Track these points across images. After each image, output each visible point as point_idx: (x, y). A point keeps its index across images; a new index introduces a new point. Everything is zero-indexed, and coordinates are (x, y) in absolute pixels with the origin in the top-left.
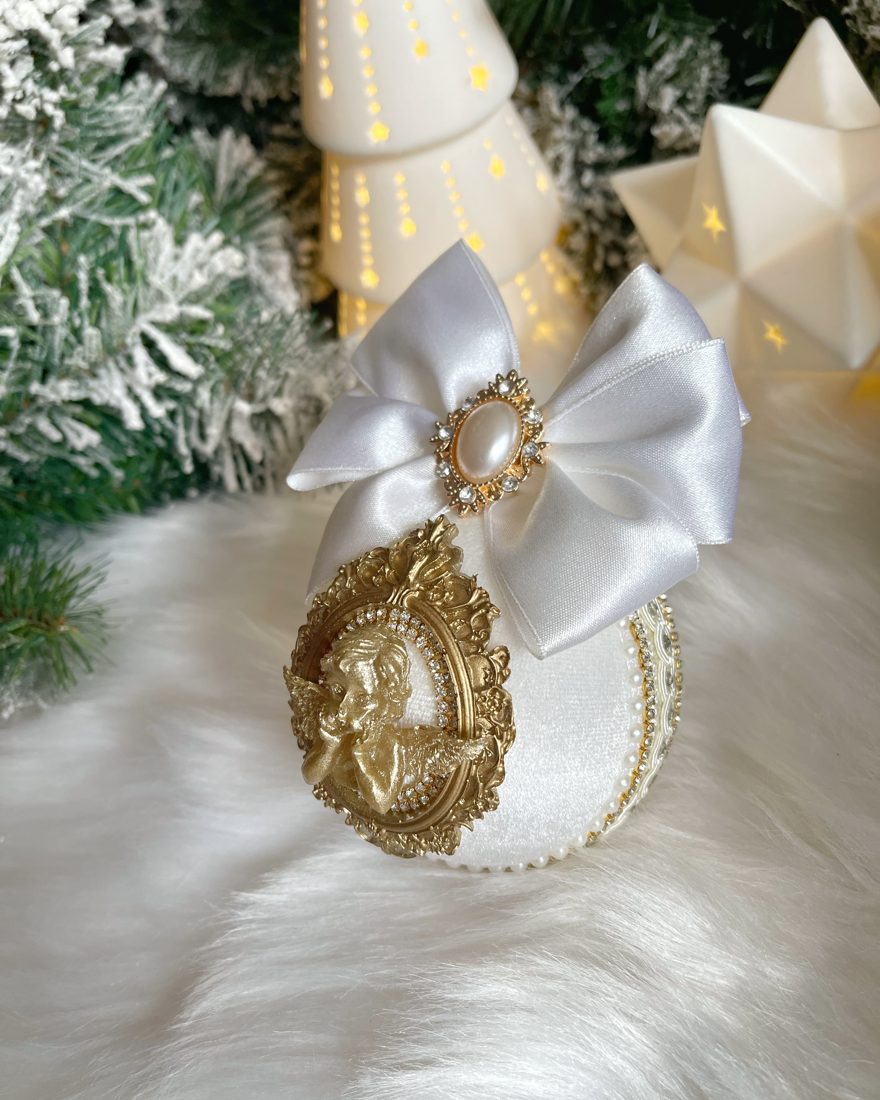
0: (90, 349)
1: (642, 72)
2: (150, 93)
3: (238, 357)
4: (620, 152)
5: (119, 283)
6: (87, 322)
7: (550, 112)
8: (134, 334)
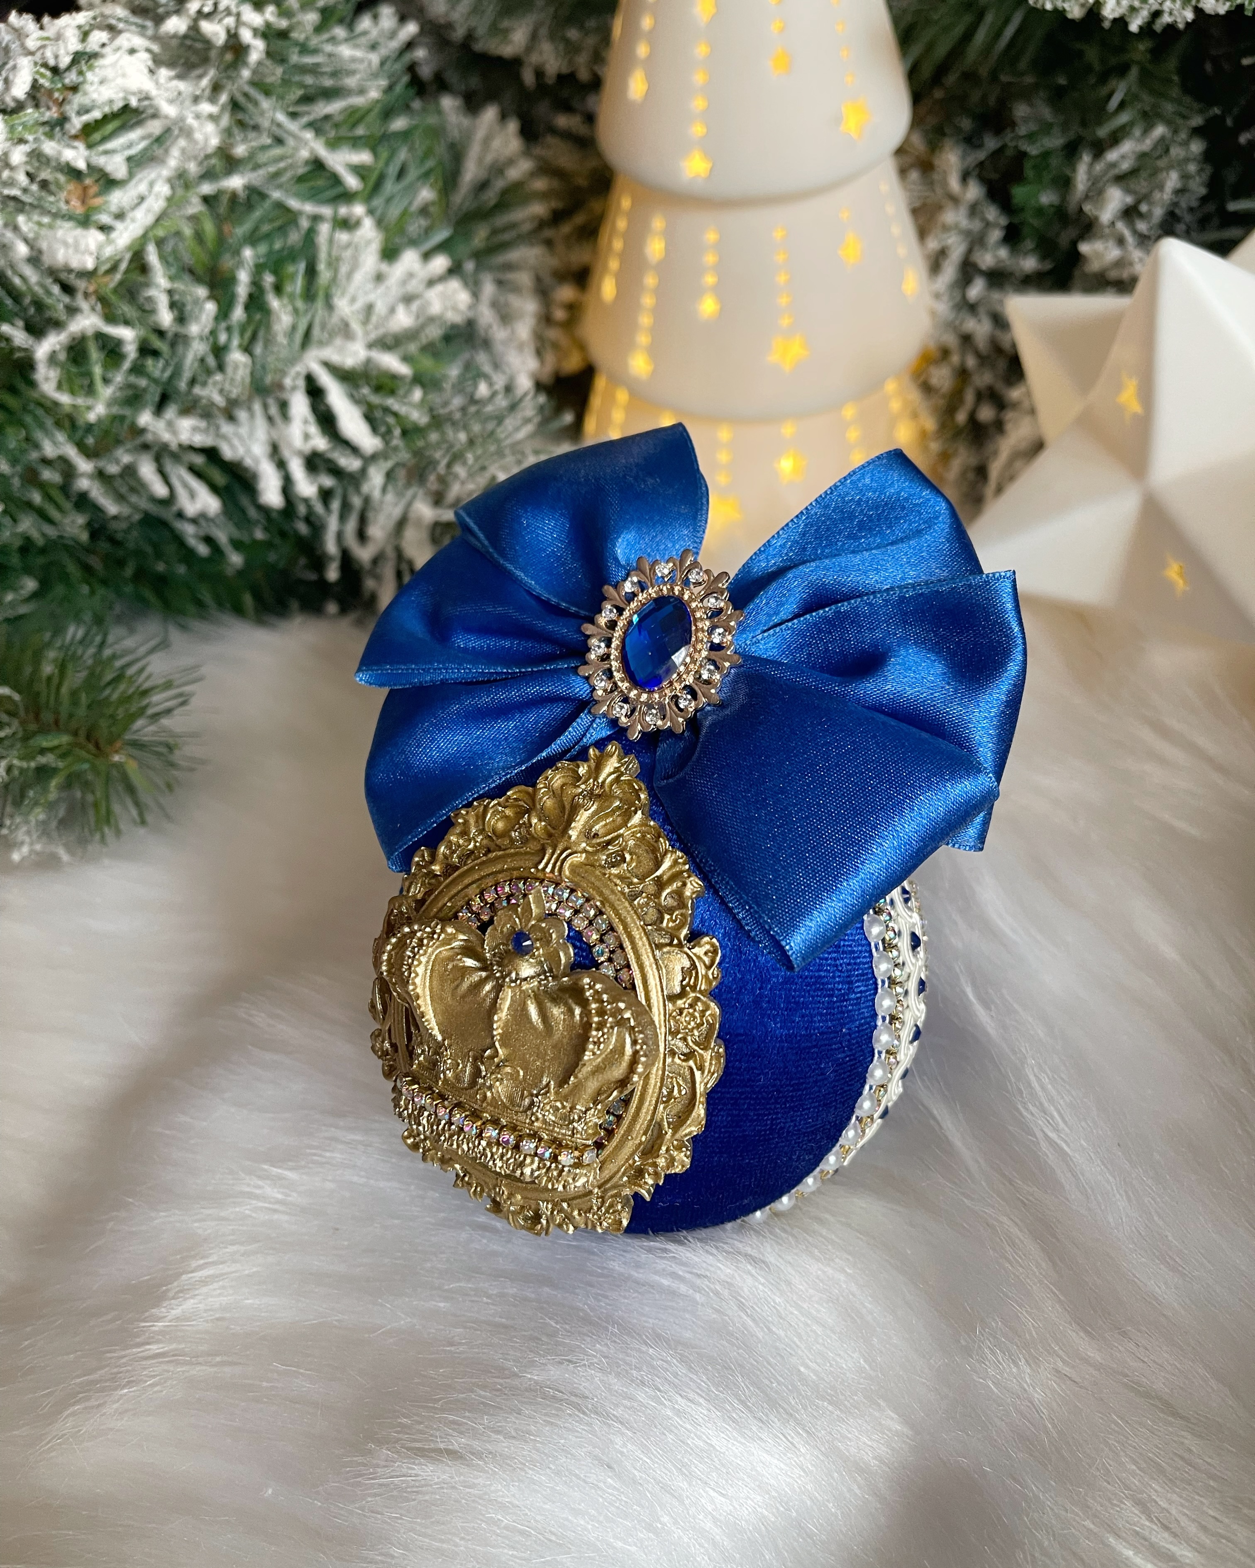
0: (232, 380)
1: (1086, 158)
2: (393, 35)
3: (434, 437)
4: (1030, 264)
5: (292, 297)
6: (235, 342)
7: (945, 183)
8: (298, 374)
